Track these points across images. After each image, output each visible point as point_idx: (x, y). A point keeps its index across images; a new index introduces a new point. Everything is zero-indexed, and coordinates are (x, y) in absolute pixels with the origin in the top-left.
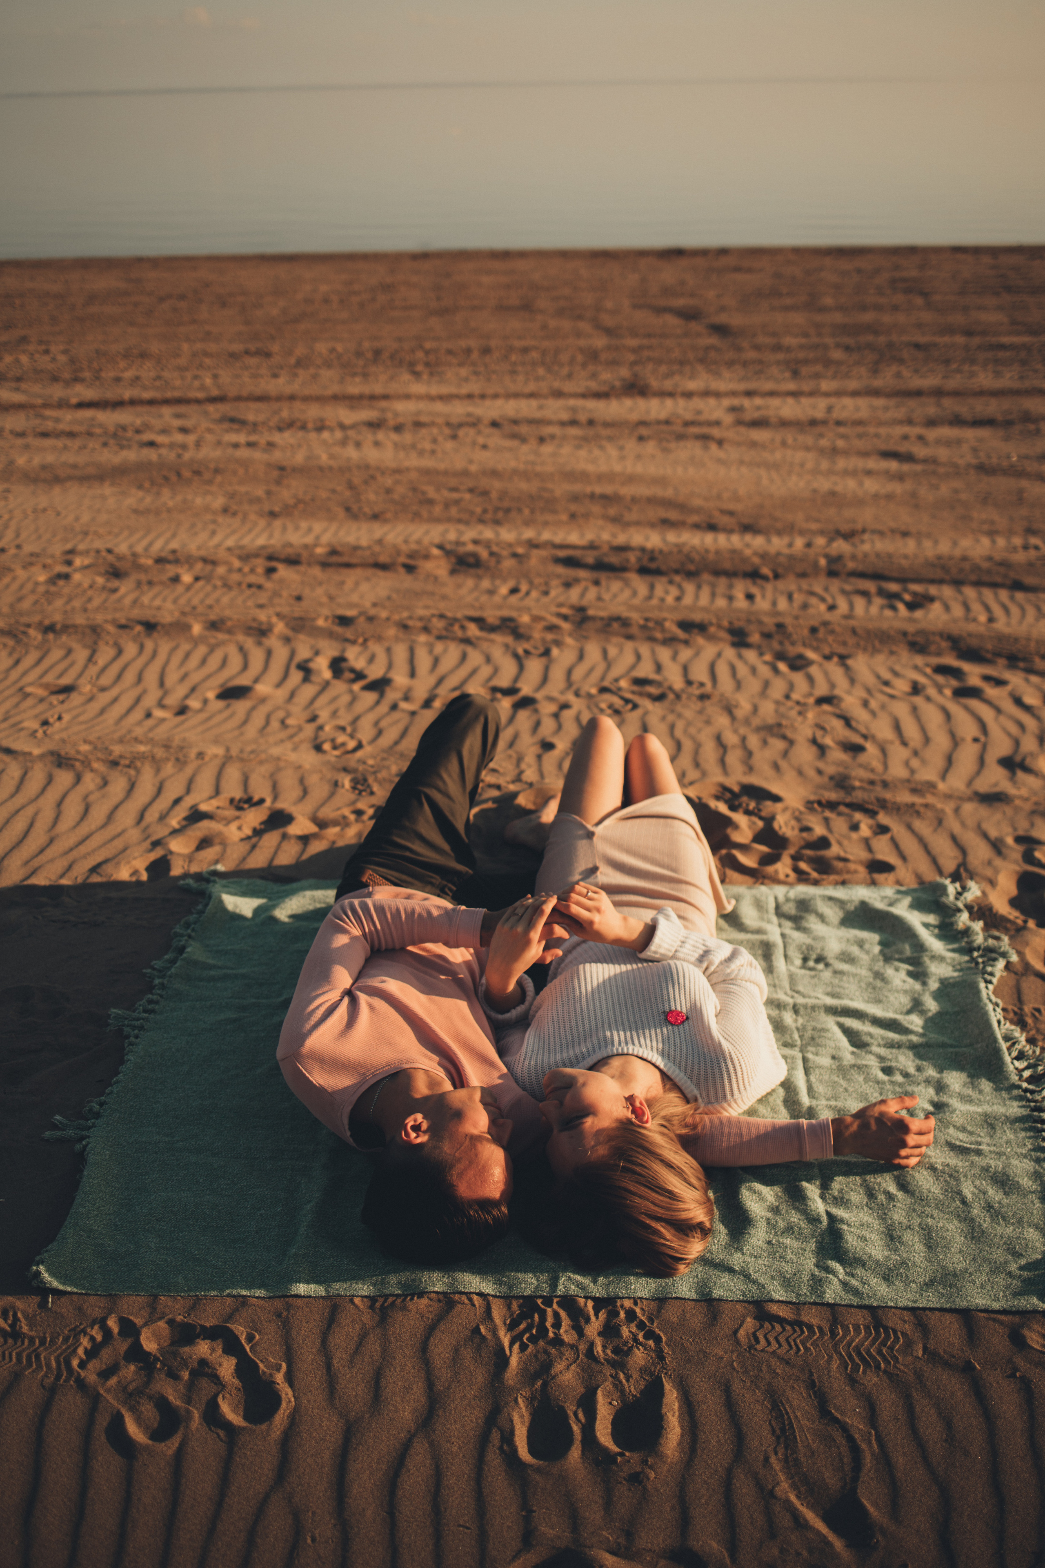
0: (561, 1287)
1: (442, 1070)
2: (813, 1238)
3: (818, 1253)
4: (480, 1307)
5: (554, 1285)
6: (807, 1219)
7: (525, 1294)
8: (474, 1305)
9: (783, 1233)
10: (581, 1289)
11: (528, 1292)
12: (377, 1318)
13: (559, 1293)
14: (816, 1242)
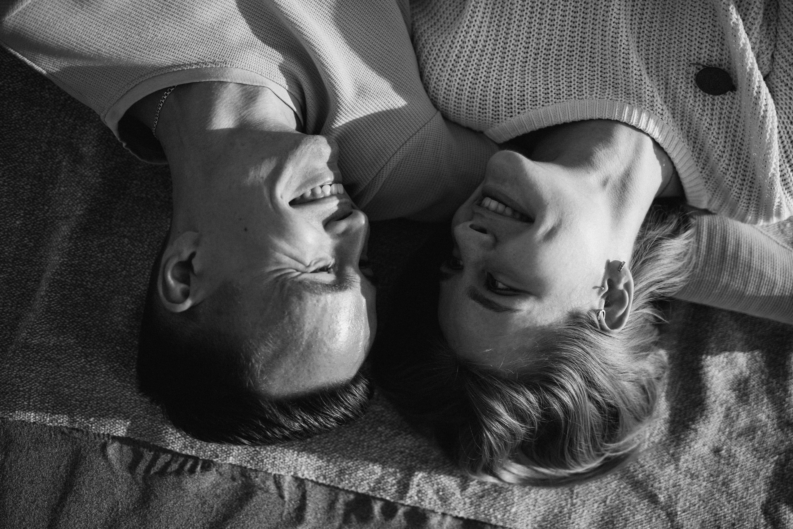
0: (412, 491)
1: (283, 80)
2: (774, 454)
3: (772, 483)
4: (290, 500)
5: (403, 488)
6: (779, 418)
7: (360, 490)
8: (282, 497)
9: (740, 435)
10: (441, 499)
11: (363, 489)
12: (137, 493)
13: (408, 502)
14: (777, 463)
